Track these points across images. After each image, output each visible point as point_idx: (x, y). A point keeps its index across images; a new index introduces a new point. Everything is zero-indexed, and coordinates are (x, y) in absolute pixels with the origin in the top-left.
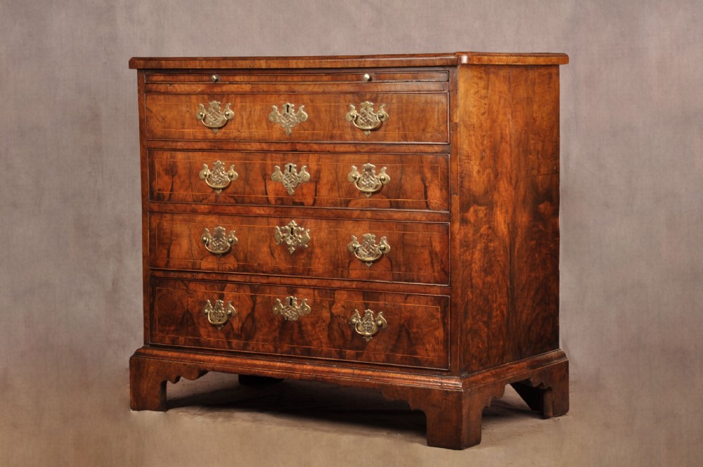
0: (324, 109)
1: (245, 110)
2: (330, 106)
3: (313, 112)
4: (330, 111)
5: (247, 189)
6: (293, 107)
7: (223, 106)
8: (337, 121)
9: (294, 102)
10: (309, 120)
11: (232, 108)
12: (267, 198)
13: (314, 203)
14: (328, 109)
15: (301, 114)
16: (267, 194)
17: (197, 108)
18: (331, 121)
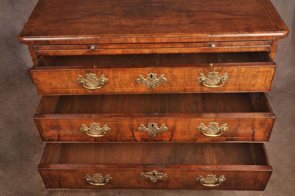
0: (180, 76)
1: (117, 78)
2: (185, 75)
3: (172, 77)
4: (184, 77)
5: (119, 135)
6: (155, 76)
7: (99, 76)
8: (189, 82)
9: (157, 73)
10: (168, 82)
11: (106, 76)
12: (135, 139)
13: (171, 140)
14: (183, 76)
15: (162, 79)
16: (134, 137)
17: (77, 78)
18: (185, 82)
